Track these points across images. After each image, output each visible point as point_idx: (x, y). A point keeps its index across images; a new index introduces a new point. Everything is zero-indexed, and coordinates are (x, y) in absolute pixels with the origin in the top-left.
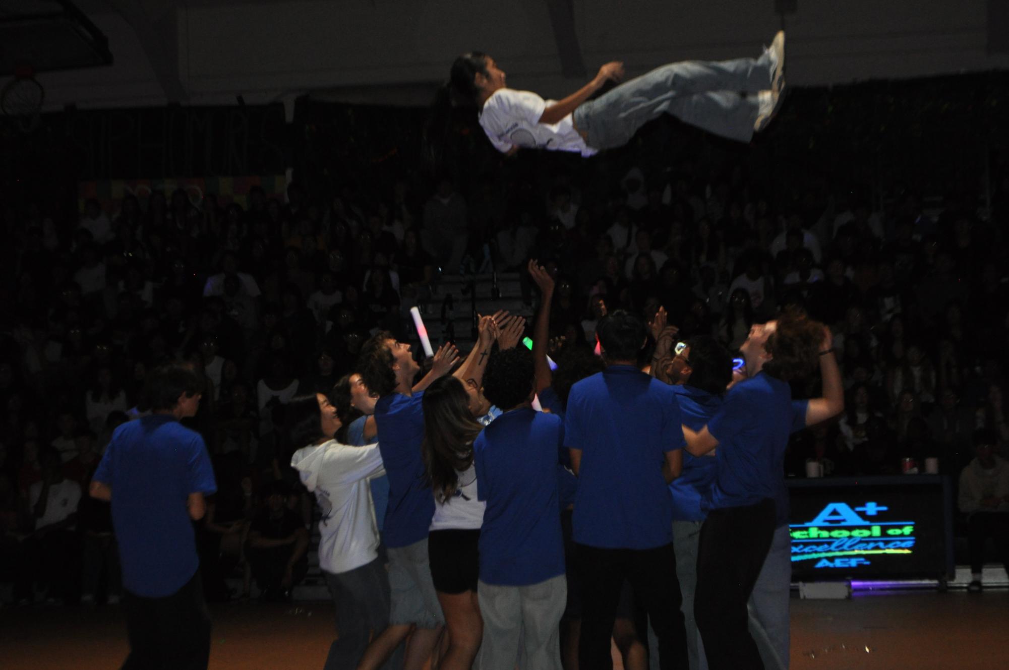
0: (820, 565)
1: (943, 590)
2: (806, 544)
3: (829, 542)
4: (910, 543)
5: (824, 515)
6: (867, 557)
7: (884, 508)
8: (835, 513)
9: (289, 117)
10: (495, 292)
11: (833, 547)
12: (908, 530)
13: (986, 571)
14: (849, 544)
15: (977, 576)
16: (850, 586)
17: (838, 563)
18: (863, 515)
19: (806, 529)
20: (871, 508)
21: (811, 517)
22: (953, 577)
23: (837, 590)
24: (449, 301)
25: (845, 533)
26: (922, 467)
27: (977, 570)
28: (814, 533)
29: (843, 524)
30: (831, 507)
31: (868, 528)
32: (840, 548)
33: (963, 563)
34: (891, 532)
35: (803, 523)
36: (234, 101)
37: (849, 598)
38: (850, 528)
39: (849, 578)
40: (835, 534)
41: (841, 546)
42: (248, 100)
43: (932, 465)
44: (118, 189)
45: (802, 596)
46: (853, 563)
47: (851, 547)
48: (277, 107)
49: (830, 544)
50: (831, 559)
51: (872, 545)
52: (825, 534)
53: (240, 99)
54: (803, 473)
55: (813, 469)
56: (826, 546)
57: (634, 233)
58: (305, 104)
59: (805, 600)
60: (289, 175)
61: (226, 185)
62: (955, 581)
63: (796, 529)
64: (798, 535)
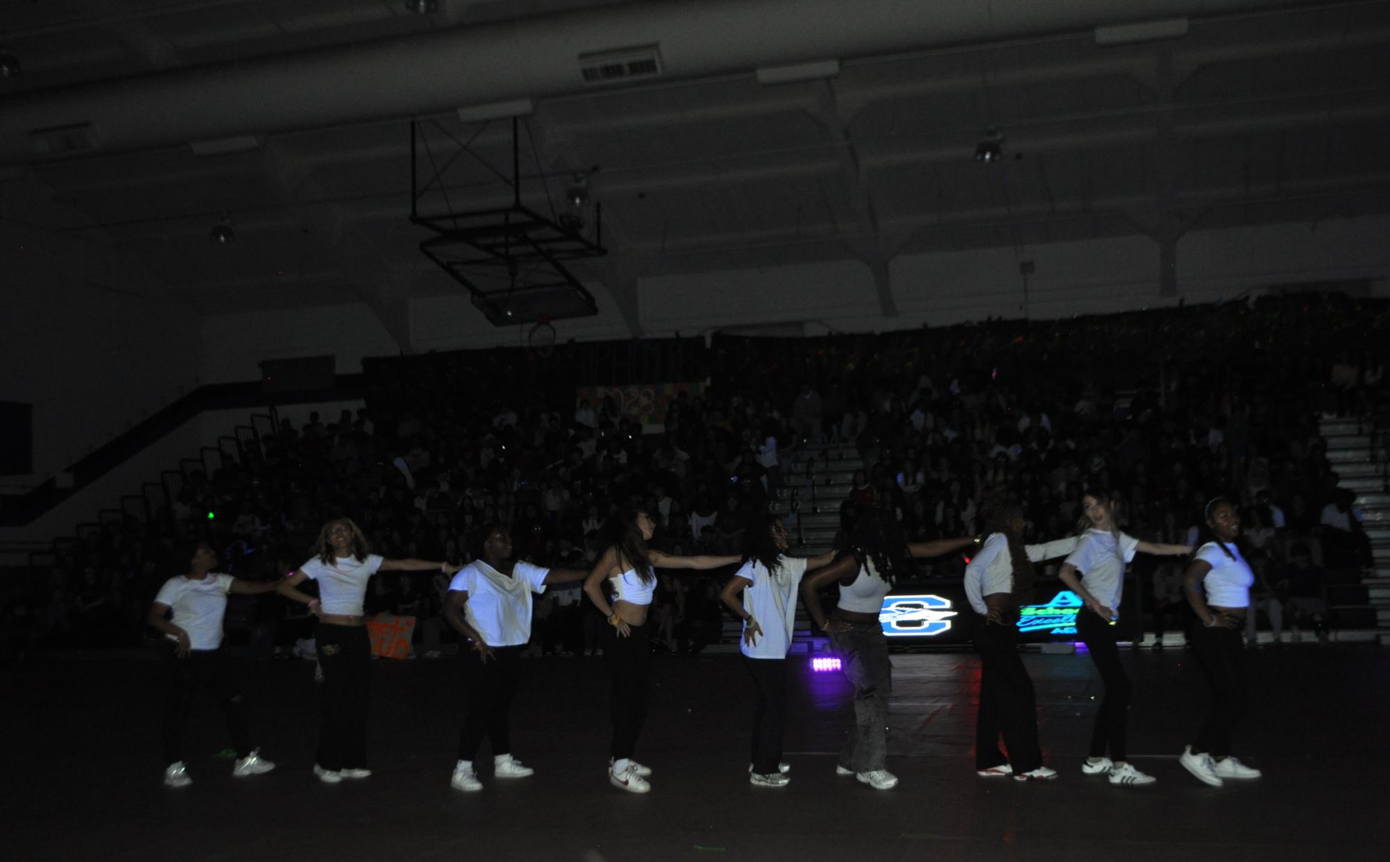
0: (1054, 632)
1: (1136, 648)
2: (1046, 618)
5: (1057, 599)
8: (1064, 598)
9: (708, 344)
10: (841, 456)
11: (1063, 620)
14: (1072, 618)
15: (1159, 639)
16: (1074, 646)
17: (1067, 631)
19: (1045, 608)
21: (1049, 600)
22: (1142, 640)
23: (1065, 649)
24: (811, 461)
25: (1071, 611)
27: (1159, 635)
28: (1050, 611)
29: (1069, 605)
30: (1062, 594)
32: (1068, 621)
33: (1150, 630)
35: (1043, 604)
36: (672, 335)
37: (1074, 653)
38: (1075, 608)
40: (1064, 611)
41: (1069, 619)
42: (684, 334)
44: (601, 391)
45: (1042, 652)
48: (700, 339)
49: (1061, 618)
50: (1062, 628)
52: (1058, 612)
53: (677, 334)
56: (1058, 620)
57: (930, 416)
58: (718, 336)
59: (1045, 654)
60: (708, 382)
61: (669, 389)
62: (1143, 643)
63: (1038, 609)
64: (1041, 613)
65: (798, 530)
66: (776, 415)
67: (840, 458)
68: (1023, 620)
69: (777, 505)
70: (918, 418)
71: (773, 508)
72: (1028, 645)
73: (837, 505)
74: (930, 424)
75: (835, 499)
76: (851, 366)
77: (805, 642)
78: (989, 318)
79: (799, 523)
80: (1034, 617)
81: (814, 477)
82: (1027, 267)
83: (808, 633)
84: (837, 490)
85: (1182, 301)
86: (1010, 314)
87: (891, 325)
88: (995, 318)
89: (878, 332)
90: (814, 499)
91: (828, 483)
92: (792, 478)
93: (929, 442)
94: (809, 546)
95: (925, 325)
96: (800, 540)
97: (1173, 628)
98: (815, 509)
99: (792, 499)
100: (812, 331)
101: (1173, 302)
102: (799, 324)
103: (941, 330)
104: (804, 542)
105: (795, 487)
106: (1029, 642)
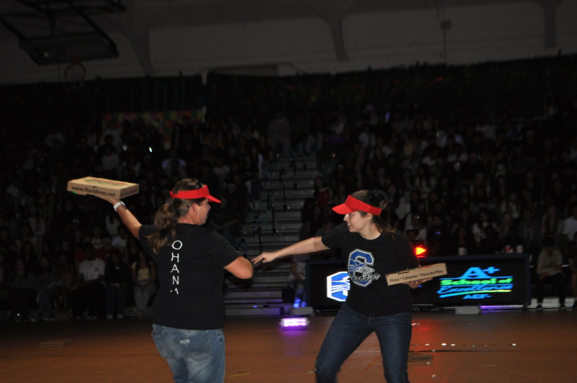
0: (466, 298)
1: (525, 310)
2: (460, 288)
3: (470, 286)
4: (510, 287)
5: (468, 273)
6: (489, 294)
7: (497, 270)
8: (473, 272)
9: (204, 81)
10: (305, 166)
11: (472, 289)
12: (509, 280)
13: (545, 300)
14: (479, 288)
15: (540, 304)
16: (480, 308)
17: (475, 297)
18: (486, 273)
19: (458, 280)
20: (491, 270)
21: (461, 274)
22: (530, 304)
23: (474, 310)
24: (283, 171)
25: (478, 282)
26: (515, 250)
27: (540, 301)
28: (463, 282)
29: (477, 278)
30: (471, 269)
31: (489, 279)
32: (476, 289)
34: (501, 281)
35: (457, 277)
36: (177, 74)
37: (480, 314)
38: (481, 280)
39: (480, 304)
40: (473, 282)
41: (476, 288)
42: (184, 73)
43: (520, 249)
44: (121, 117)
45: (456, 313)
46: (482, 297)
47: (482, 289)
48: (198, 77)
50: (472, 295)
51: (491, 288)
52: (468, 283)
53: (181, 73)
54: (456, 253)
55: (462, 251)
56: (469, 289)
57: (373, 137)
58: (212, 75)
59: (458, 315)
60: (204, 110)
61: (174, 115)
62: (531, 306)
63: (454, 280)
64: (455, 283)
65: (273, 223)
66: (256, 135)
67: (305, 168)
68: (443, 289)
69: (257, 204)
70: (364, 138)
71: (254, 206)
72: (445, 308)
73: (302, 204)
74: (373, 143)
75: (300, 199)
76: (314, 98)
77: (277, 307)
78: (418, 64)
79: (273, 217)
80: (451, 287)
81: (285, 182)
82: (446, 25)
83: (281, 300)
84: (302, 193)
85: (560, 52)
86: (434, 60)
87: (343, 68)
88: (422, 62)
89: (333, 72)
90: (285, 200)
91: (295, 188)
92: (268, 183)
93: (371, 156)
94: (281, 235)
95: (369, 68)
96: (274, 230)
97: (551, 295)
98: (285, 207)
99: (268, 200)
100: (284, 71)
101: (553, 52)
102: (274, 67)
103: (381, 73)
104: (277, 231)
105: (271, 190)
106: (447, 306)
